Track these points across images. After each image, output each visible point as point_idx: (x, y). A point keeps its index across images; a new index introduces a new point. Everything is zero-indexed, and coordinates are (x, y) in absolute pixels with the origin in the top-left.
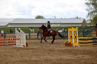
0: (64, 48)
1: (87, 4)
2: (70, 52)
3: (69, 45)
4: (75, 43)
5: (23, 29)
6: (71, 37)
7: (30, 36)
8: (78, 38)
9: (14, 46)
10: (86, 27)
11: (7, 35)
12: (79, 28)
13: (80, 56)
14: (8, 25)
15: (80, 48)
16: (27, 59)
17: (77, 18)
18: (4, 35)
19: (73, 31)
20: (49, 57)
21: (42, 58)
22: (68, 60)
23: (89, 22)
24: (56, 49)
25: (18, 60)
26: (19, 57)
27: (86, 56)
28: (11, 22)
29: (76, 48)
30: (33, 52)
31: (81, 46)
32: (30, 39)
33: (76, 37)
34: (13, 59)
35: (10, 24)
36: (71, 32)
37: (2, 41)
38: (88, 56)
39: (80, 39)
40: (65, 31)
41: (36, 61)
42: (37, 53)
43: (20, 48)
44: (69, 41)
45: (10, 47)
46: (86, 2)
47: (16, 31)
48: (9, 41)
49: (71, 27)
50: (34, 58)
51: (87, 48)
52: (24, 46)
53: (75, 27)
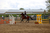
0: (35, 25)
1: (46, 2)
2: (37, 27)
3: (37, 23)
4: (40, 22)
5: (13, 15)
6: (38, 19)
7: (17, 18)
8: (41, 20)
9: (9, 24)
10: (46, 14)
11: (5, 18)
12: (42, 14)
13: (43, 29)
14: (5, 13)
15: (43, 25)
16: (15, 30)
17: (41, 9)
18: (4, 18)
19: (39, 16)
20: (27, 29)
21: (23, 30)
22: (36, 31)
23: (47, 11)
24: (30, 25)
25: (11, 31)
26: (11, 29)
27: (46, 29)
28: (7, 11)
29: (41, 25)
30: (18, 27)
31: (43, 24)
32: (17, 20)
33: (40, 19)
34: (8, 31)
35: (6, 12)
36: (38, 16)
37: (2, 21)
38: (47, 29)
39: (42, 20)
40: (35, 16)
41: (20, 31)
42: (20, 27)
43: (12, 25)
44: (37, 21)
45: (7, 24)
46: (46, 1)
47: (10, 16)
48: (6, 21)
49: (38, 14)
50: (19, 30)
51: (46, 25)
52: (14, 24)
53: (40, 14)
